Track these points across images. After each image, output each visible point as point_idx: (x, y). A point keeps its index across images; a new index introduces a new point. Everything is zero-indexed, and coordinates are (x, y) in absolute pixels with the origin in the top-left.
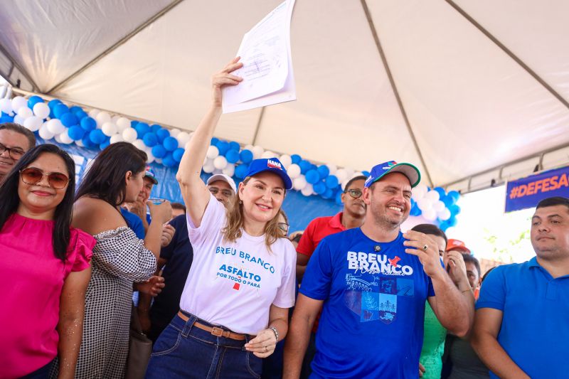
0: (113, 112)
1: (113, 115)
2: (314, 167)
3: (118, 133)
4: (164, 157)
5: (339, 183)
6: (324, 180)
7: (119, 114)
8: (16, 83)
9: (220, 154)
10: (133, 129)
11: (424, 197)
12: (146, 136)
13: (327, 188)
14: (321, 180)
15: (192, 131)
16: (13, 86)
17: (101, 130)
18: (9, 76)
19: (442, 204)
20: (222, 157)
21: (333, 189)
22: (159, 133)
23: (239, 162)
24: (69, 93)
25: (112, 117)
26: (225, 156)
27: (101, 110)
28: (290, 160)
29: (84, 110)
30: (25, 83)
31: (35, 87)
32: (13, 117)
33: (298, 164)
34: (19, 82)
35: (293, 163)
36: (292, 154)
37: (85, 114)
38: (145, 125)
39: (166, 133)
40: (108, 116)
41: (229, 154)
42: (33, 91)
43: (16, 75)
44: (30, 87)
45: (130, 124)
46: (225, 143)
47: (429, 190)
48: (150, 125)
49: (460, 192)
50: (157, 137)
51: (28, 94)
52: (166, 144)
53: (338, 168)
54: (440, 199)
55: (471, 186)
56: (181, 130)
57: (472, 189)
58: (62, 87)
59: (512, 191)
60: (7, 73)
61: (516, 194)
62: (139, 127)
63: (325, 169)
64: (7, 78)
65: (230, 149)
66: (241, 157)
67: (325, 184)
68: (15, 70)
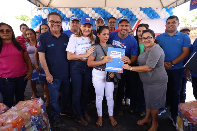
0: (64, 7)
1: (65, 8)
2: (124, 9)
3: (67, 13)
4: (81, 17)
5: (133, 13)
6: (128, 13)
7: (66, 7)
8: (39, 6)
9: (96, 12)
10: (70, 11)
11: (161, 11)
12: (74, 12)
13: (129, 15)
14: (127, 13)
15: (86, 8)
16: (38, 7)
17: (63, 13)
18: (36, 4)
19: (167, 12)
20: (96, 13)
21: (131, 15)
22: (78, 10)
23: (102, 14)
24: (52, 5)
25: (64, 9)
26: (97, 13)
27: (61, 7)
28: (116, 9)
29: (57, 9)
30: (41, 5)
31: (44, 6)
32: (41, 16)
33: (119, 10)
34: (39, 5)
35: (117, 10)
36: (117, 7)
37: (57, 10)
38: (73, 9)
39: (80, 9)
40: (63, 9)
41: (98, 12)
42: (44, 7)
43: (38, 3)
44: (43, 6)
45: (69, 10)
46: (96, 8)
47: (162, 8)
48: (75, 9)
49: (173, 7)
50: (77, 11)
51: (42, 8)
52: (80, 13)
53: (131, 8)
54: (166, 11)
55: (177, 4)
56: (83, 8)
57: (177, 5)
58: (50, 3)
59: (193, 2)
60: (35, 3)
61: (194, 3)
62: (72, 10)
63: (128, 9)
64: (36, 5)
65: (98, 10)
66: (102, 12)
67: (128, 14)
68: (37, 2)
